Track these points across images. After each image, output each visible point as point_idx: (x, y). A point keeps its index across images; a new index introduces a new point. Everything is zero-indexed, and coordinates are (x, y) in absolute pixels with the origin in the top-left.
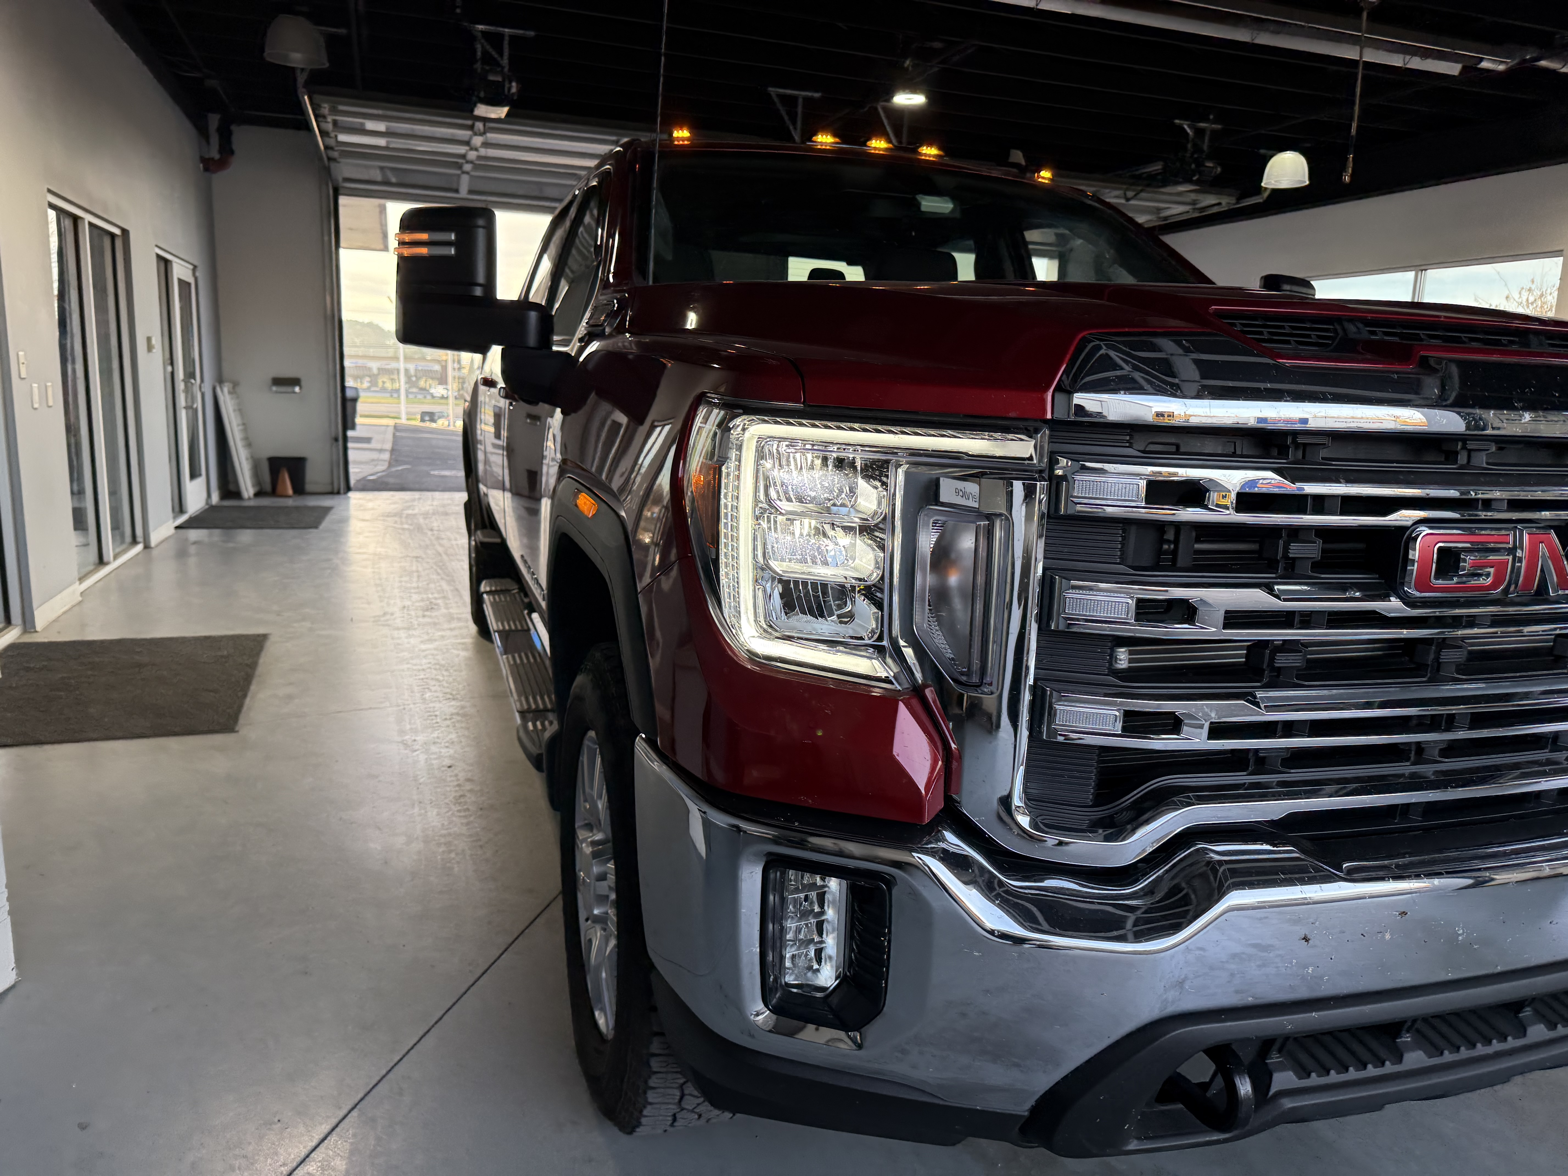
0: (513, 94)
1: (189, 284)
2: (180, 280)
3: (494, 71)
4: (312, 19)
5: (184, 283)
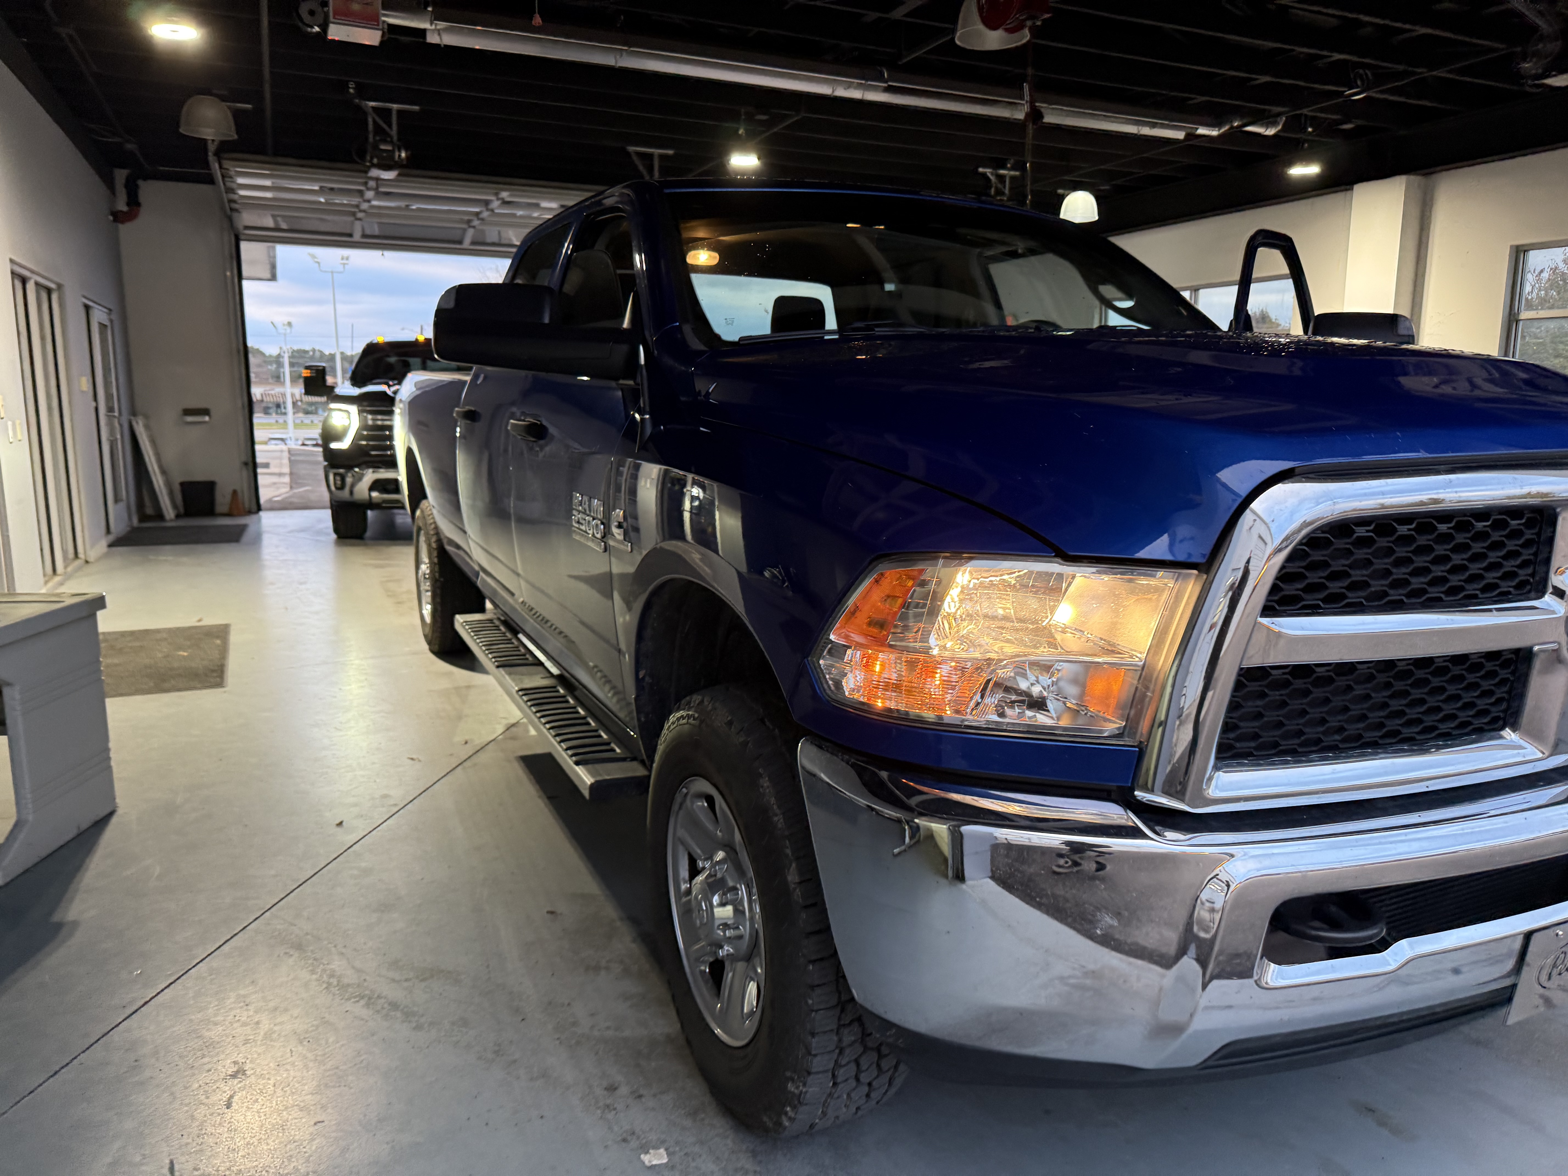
0: (402, 161)
1: (105, 326)
2: (100, 324)
3: (384, 141)
4: (223, 99)
5: (103, 326)
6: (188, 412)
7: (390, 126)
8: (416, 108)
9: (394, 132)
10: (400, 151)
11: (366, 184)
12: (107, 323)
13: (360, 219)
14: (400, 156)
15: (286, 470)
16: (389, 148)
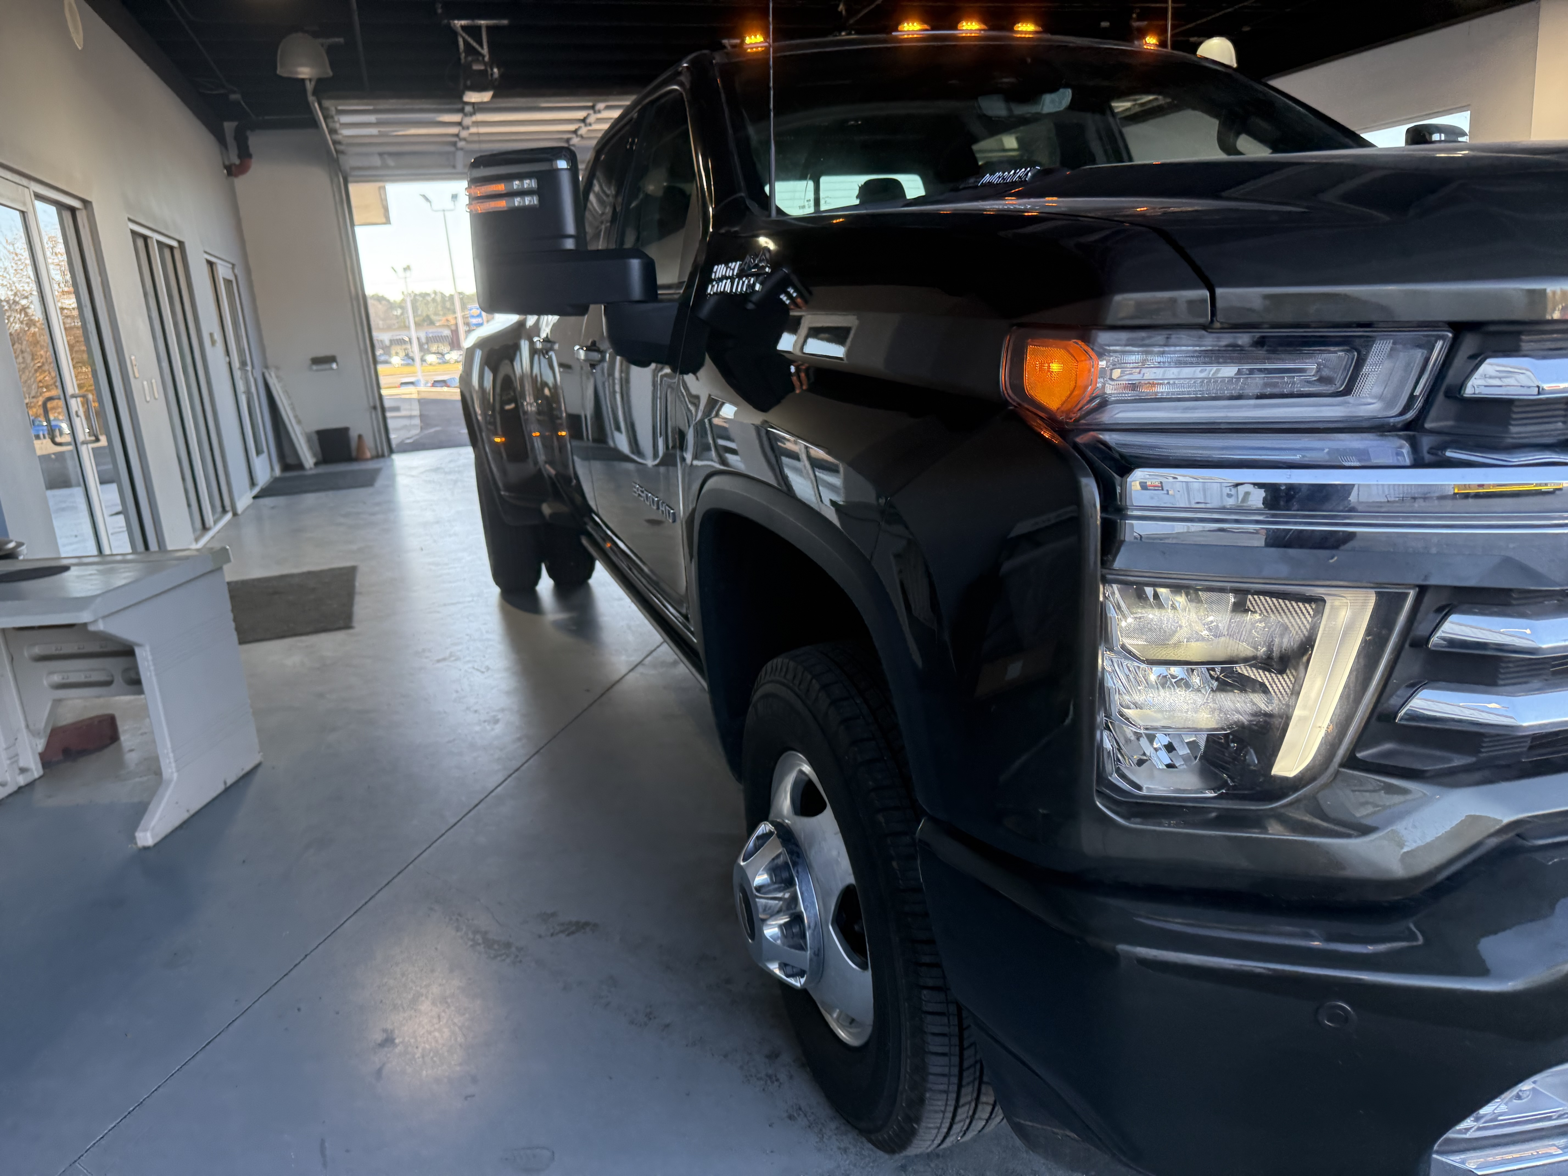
0: (496, 79)
1: (231, 281)
3: (477, 61)
4: (315, 35)
5: (228, 282)
6: (316, 361)
7: (481, 45)
8: (505, 22)
9: (485, 51)
10: (492, 70)
11: (461, 110)
12: (232, 278)
13: (462, 149)
14: (492, 75)
15: (417, 413)
16: (481, 67)
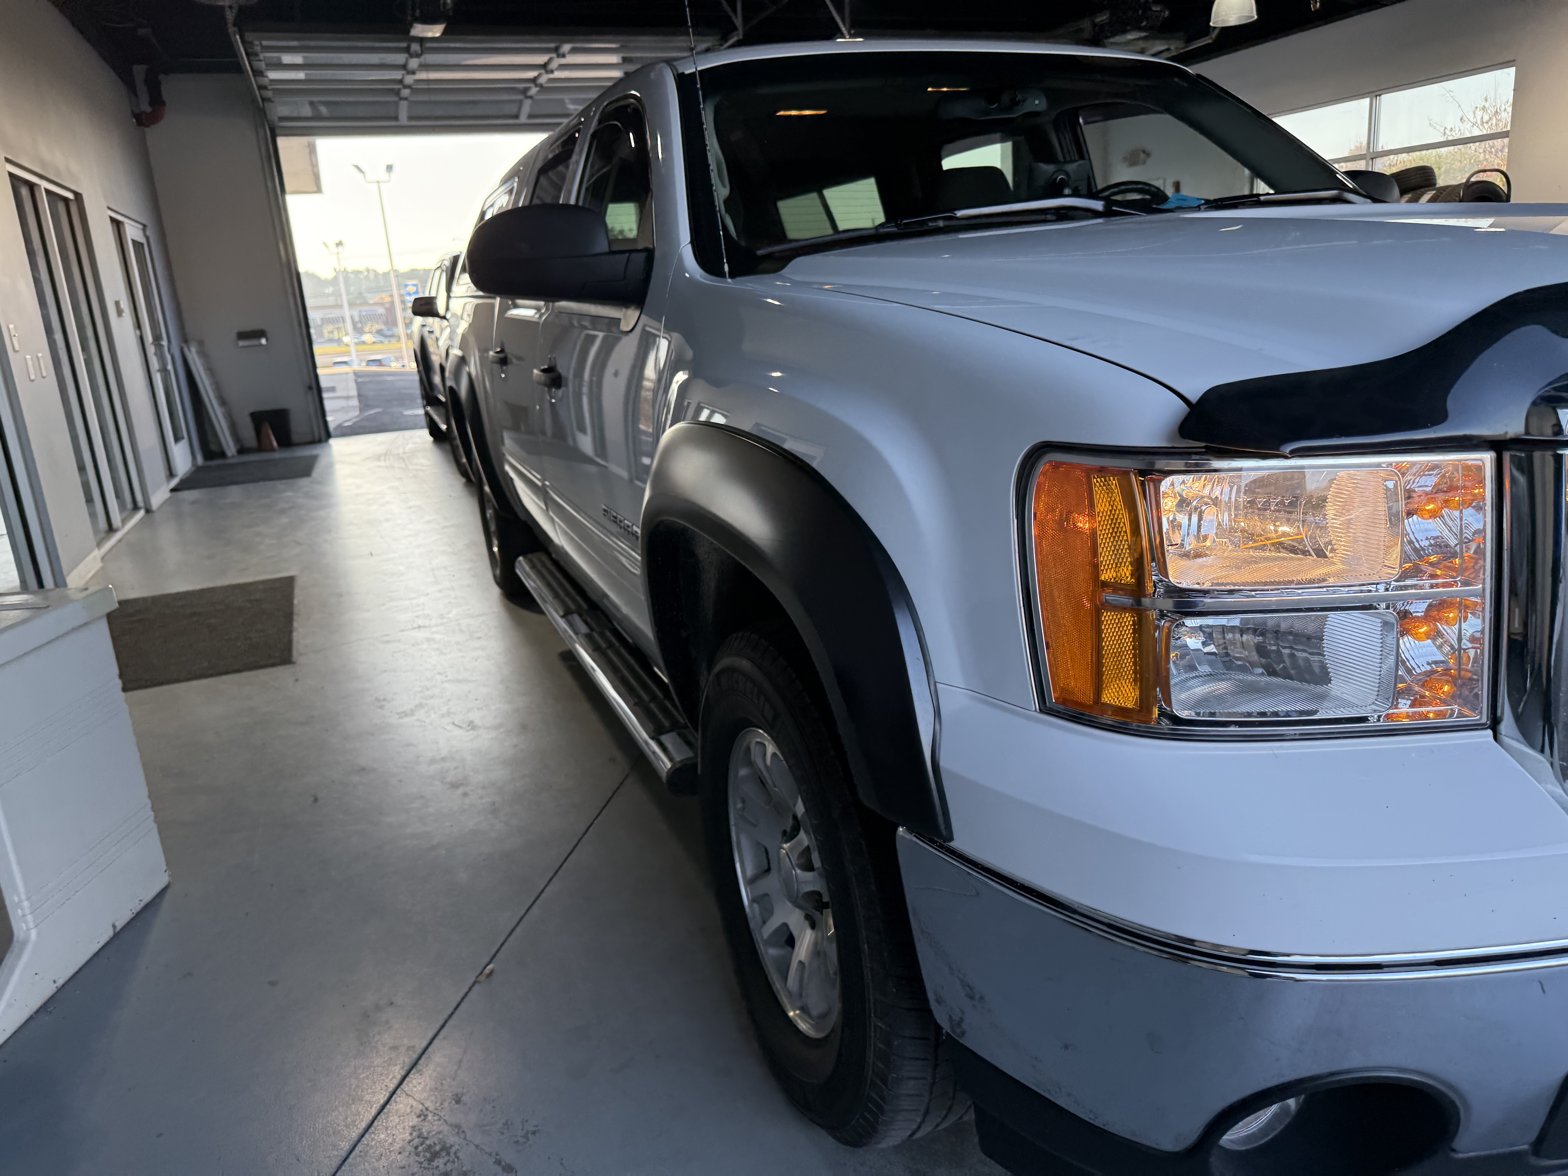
0: (448, 10)
1: (142, 244)
2: (134, 241)
5: (138, 246)
6: (243, 335)
11: (407, 50)
12: (142, 240)
14: (445, 3)
15: (354, 392)
